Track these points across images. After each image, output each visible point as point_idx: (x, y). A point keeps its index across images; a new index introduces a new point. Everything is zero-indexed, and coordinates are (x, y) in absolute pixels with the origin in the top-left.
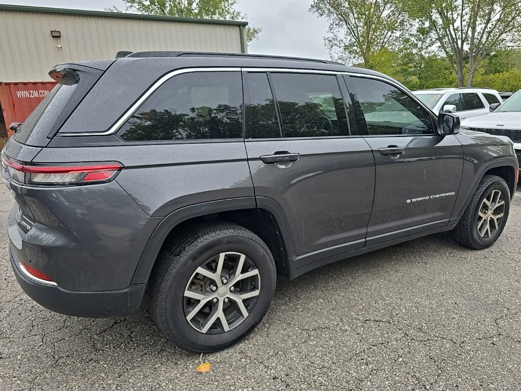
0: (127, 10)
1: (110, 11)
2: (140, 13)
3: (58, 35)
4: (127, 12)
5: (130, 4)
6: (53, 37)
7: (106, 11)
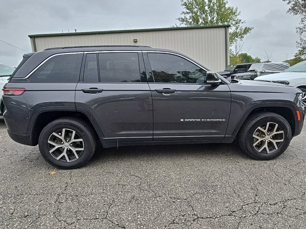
0: (180, 25)
1: (173, 27)
2: (186, 26)
3: (136, 41)
4: (181, 26)
5: (182, 22)
6: (134, 42)
7: (171, 27)
